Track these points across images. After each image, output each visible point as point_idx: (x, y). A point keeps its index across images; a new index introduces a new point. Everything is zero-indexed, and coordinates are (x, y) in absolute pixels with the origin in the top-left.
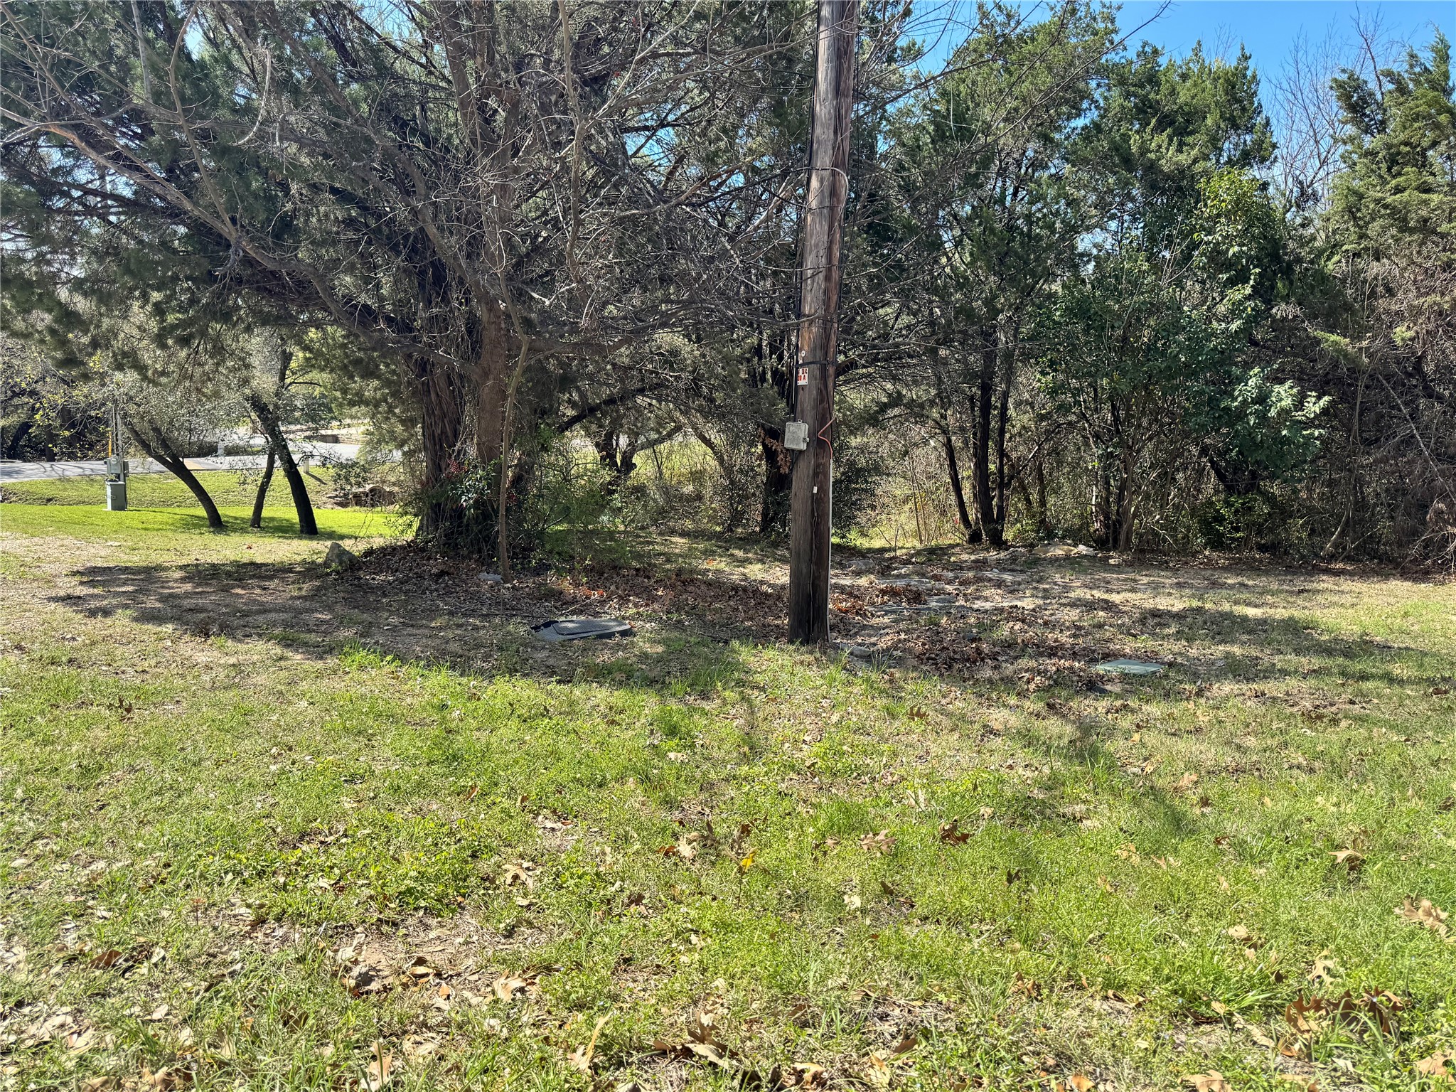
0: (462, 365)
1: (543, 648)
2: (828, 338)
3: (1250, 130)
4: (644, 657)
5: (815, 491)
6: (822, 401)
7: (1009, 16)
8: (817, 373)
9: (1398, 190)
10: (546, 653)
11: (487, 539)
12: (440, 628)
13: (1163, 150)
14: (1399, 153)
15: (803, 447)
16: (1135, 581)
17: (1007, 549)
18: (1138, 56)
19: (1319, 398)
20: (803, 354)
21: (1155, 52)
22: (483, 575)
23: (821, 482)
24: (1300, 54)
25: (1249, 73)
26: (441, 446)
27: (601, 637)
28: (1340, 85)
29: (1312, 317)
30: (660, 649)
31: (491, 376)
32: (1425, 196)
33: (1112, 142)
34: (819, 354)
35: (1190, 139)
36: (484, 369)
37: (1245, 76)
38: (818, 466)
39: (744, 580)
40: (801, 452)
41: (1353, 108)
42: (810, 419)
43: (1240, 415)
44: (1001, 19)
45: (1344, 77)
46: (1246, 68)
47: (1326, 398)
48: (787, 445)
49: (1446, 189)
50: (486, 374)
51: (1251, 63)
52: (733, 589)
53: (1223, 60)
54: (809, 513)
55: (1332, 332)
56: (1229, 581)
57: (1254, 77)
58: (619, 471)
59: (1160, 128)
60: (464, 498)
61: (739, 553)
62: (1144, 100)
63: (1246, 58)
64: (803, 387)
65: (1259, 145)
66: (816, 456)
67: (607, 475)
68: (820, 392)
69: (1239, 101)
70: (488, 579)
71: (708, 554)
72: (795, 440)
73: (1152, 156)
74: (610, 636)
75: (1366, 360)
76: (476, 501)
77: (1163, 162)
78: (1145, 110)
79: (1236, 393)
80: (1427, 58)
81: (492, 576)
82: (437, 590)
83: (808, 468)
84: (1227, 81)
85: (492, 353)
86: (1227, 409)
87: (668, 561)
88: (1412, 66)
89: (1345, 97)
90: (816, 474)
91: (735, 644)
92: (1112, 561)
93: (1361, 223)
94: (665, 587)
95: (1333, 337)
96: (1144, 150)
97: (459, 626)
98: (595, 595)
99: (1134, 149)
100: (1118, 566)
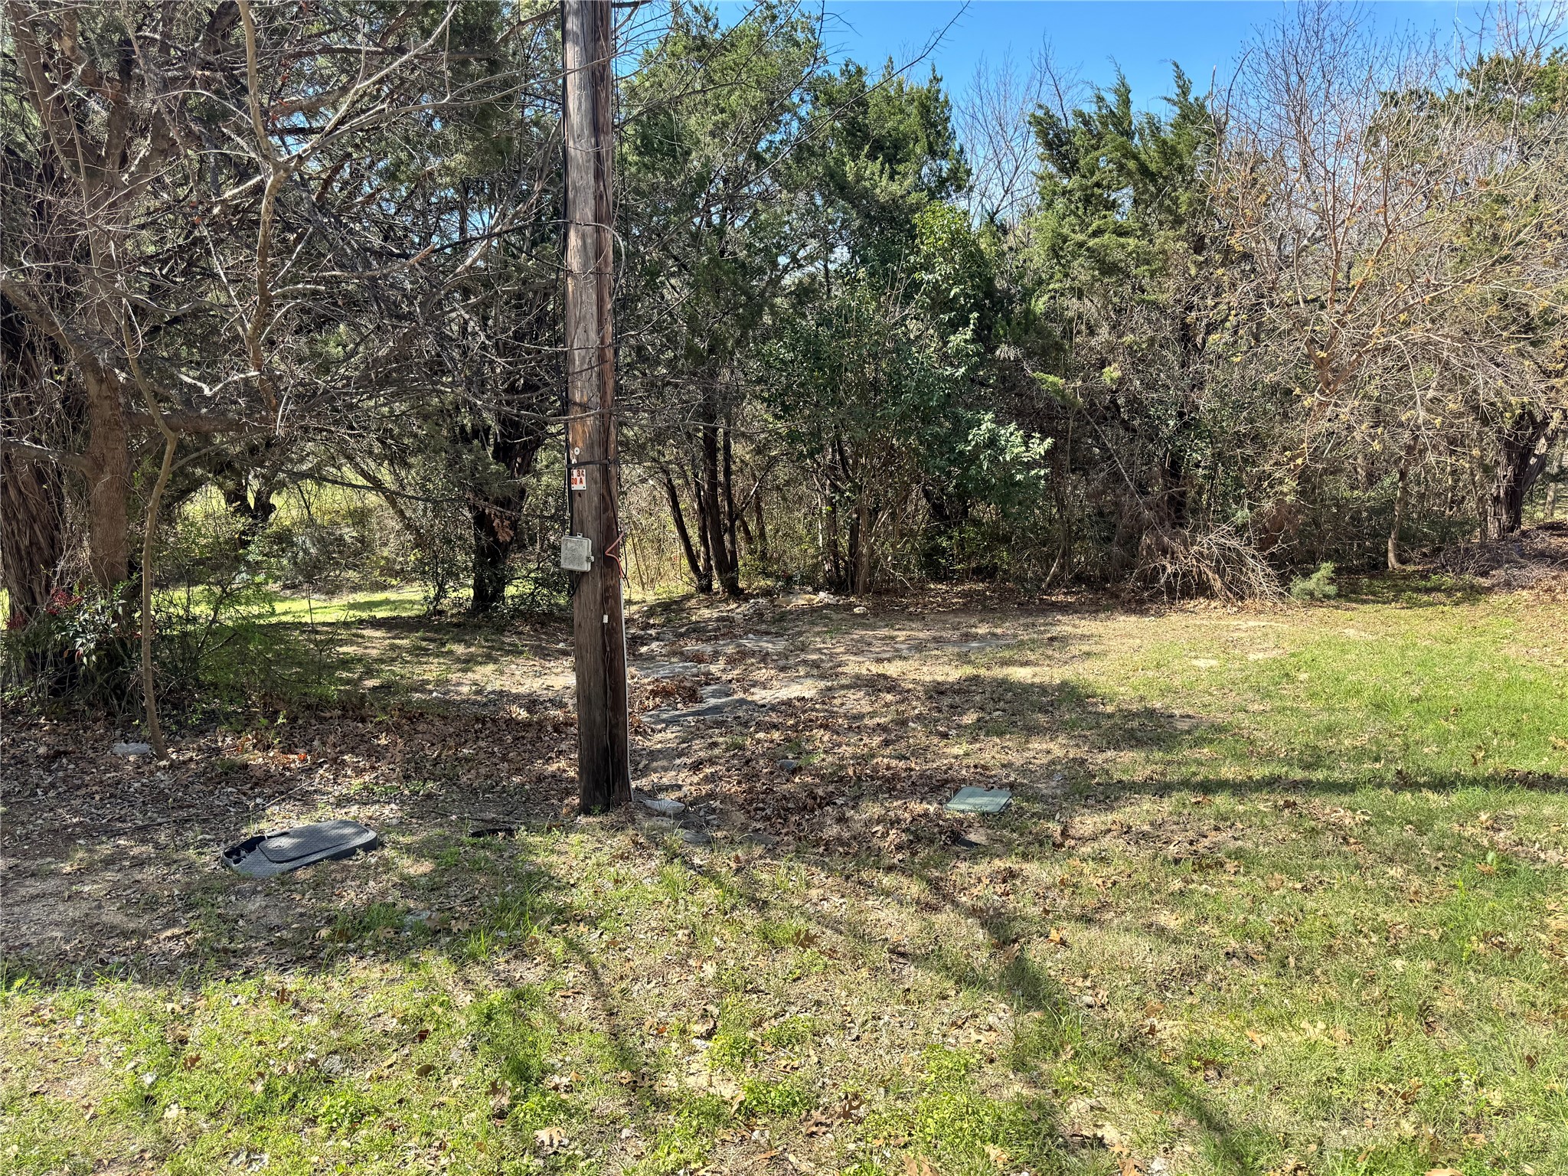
0: (62, 457)
1: (255, 892)
2: (607, 431)
3: (945, 155)
4: (408, 885)
5: (606, 619)
6: (606, 510)
7: (707, 19)
8: (597, 475)
9: (1098, 233)
10: (259, 902)
11: (119, 690)
12: (80, 875)
13: (877, 178)
14: (1093, 195)
15: (587, 567)
16: (893, 638)
17: (746, 600)
18: (842, 74)
19: (1042, 440)
20: (577, 451)
21: (859, 71)
22: (120, 747)
23: (611, 609)
24: (982, 81)
25: (941, 97)
26: (31, 562)
27: (336, 857)
28: (1037, 121)
29: (1029, 355)
30: (426, 866)
31: (107, 469)
32: (1122, 240)
33: (827, 167)
34: (598, 452)
35: (901, 168)
36: (95, 460)
37: (937, 100)
38: (606, 589)
39: (478, 692)
40: (584, 573)
41: (1049, 145)
42: (591, 532)
43: (974, 458)
44: (699, 20)
45: (1040, 113)
46: (939, 91)
47: (1049, 440)
48: (566, 565)
49: (1139, 233)
50: (99, 466)
51: (942, 85)
52: (477, 720)
53: (917, 80)
54: (599, 648)
55: (1050, 373)
56: (980, 631)
57: (947, 102)
58: (254, 517)
59: (873, 157)
60: (79, 641)
61: (460, 649)
62: (853, 122)
63: (938, 80)
64: (580, 493)
65: (954, 172)
66: (603, 576)
67: (241, 523)
68: (602, 498)
69: (934, 125)
70: (130, 752)
71: (418, 652)
72: (574, 559)
73: (867, 184)
74: (350, 853)
75: (1081, 400)
76: (99, 644)
77: (878, 191)
78: (856, 135)
79: (970, 437)
80: (1111, 99)
81: (133, 746)
82: (53, 786)
83: (594, 593)
84: (922, 105)
85: (106, 438)
86: (962, 453)
87: (369, 673)
88: (1100, 108)
89: (1043, 134)
90: (605, 599)
91: (522, 835)
92: (856, 610)
93: (1063, 261)
94: (388, 731)
95: (1051, 378)
96: (859, 178)
97: (108, 862)
98: (295, 760)
99: (850, 178)
100: (863, 616)
